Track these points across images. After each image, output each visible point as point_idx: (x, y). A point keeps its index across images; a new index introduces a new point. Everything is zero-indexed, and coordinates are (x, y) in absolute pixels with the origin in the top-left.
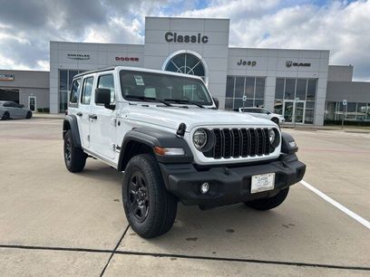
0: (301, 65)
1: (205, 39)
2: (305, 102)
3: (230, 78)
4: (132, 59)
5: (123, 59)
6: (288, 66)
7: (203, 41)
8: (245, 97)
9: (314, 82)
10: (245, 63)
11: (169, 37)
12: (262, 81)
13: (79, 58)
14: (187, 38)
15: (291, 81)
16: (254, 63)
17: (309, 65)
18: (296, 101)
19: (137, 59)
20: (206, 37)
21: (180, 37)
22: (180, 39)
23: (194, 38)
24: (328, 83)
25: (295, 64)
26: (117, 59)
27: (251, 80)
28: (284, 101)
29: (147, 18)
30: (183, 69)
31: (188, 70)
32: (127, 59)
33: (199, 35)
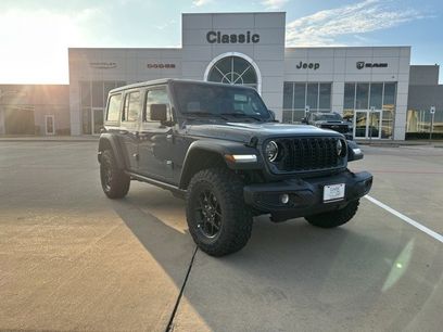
0: (376, 65)
1: (256, 39)
2: (381, 111)
4: (167, 66)
5: (156, 66)
6: (359, 67)
7: (254, 41)
8: (307, 107)
9: (391, 87)
11: (212, 37)
12: (327, 88)
13: (103, 66)
14: (234, 37)
15: (363, 86)
16: (317, 66)
17: (385, 65)
18: (370, 110)
19: (173, 66)
20: (258, 36)
21: (225, 37)
22: (225, 39)
23: (242, 37)
24: (410, 87)
25: (368, 65)
26: (149, 66)
27: (313, 86)
28: (356, 111)
29: (183, 15)
30: (229, 77)
31: (236, 77)
32: (161, 66)
33: (249, 33)
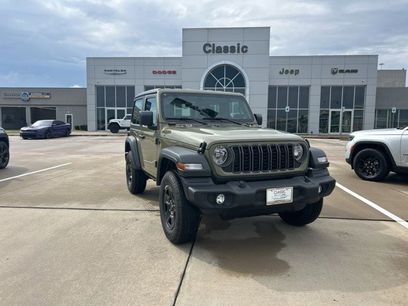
0: (348, 71)
1: (244, 50)
2: (352, 110)
3: (272, 89)
4: (170, 72)
5: (160, 72)
6: (334, 73)
7: (243, 51)
8: (288, 107)
9: (361, 90)
10: (287, 72)
11: (208, 49)
12: (306, 90)
13: (115, 73)
14: (226, 48)
15: (337, 89)
16: (297, 72)
17: (356, 71)
18: (342, 110)
19: (174, 72)
20: (246, 47)
21: (219, 48)
22: (219, 50)
23: (233, 48)
24: (378, 89)
25: (341, 71)
26: (154, 72)
27: (293, 89)
28: (331, 110)
29: (184, 30)
30: (222, 81)
31: (227, 81)
32: (164, 72)
33: (239, 44)
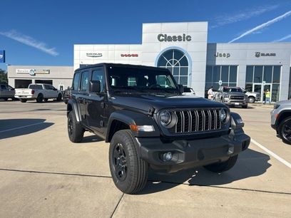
0: (268, 55)
1: (189, 38)
2: (271, 84)
3: (209, 68)
4: (133, 55)
5: (126, 56)
6: (257, 56)
7: (187, 40)
8: (220, 81)
9: (278, 68)
10: (221, 55)
11: (161, 38)
12: (234, 68)
13: (94, 56)
15: (259, 68)
16: (229, 55)
17: (274, 55)
18: (263, 84)
21: (170, 37)
22: (169, 39)
23: (180, 37)
25: (263, 55)
26: (122, 55)
27: (225, 67)
28: (254, 84)
30: (171, 62)
31: (175, 62)
32: (129, 56)
33: (184, 35)
